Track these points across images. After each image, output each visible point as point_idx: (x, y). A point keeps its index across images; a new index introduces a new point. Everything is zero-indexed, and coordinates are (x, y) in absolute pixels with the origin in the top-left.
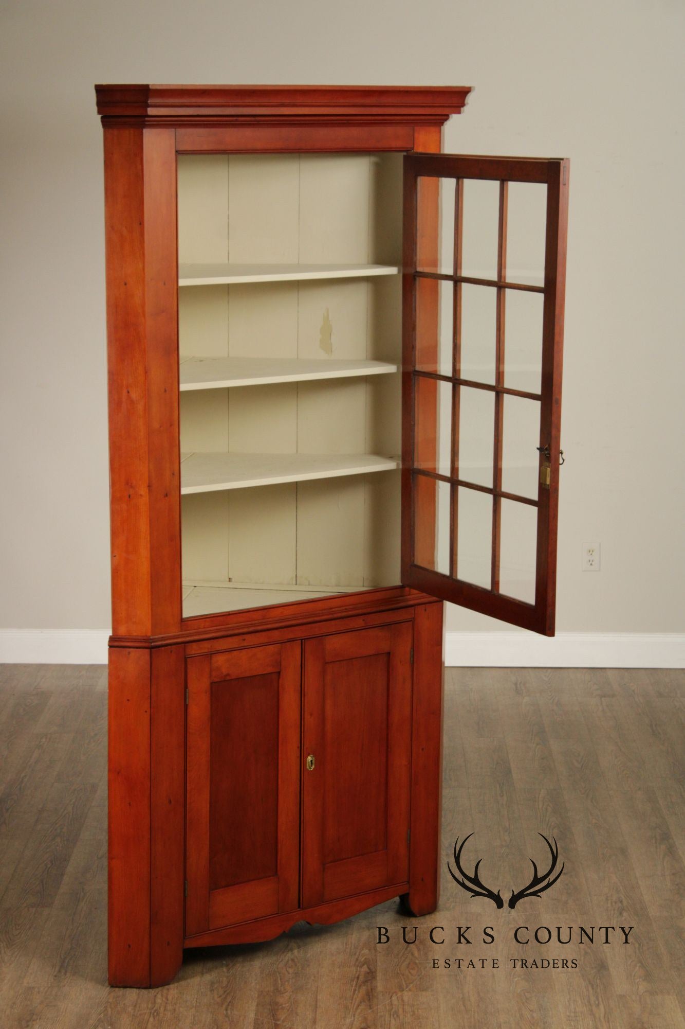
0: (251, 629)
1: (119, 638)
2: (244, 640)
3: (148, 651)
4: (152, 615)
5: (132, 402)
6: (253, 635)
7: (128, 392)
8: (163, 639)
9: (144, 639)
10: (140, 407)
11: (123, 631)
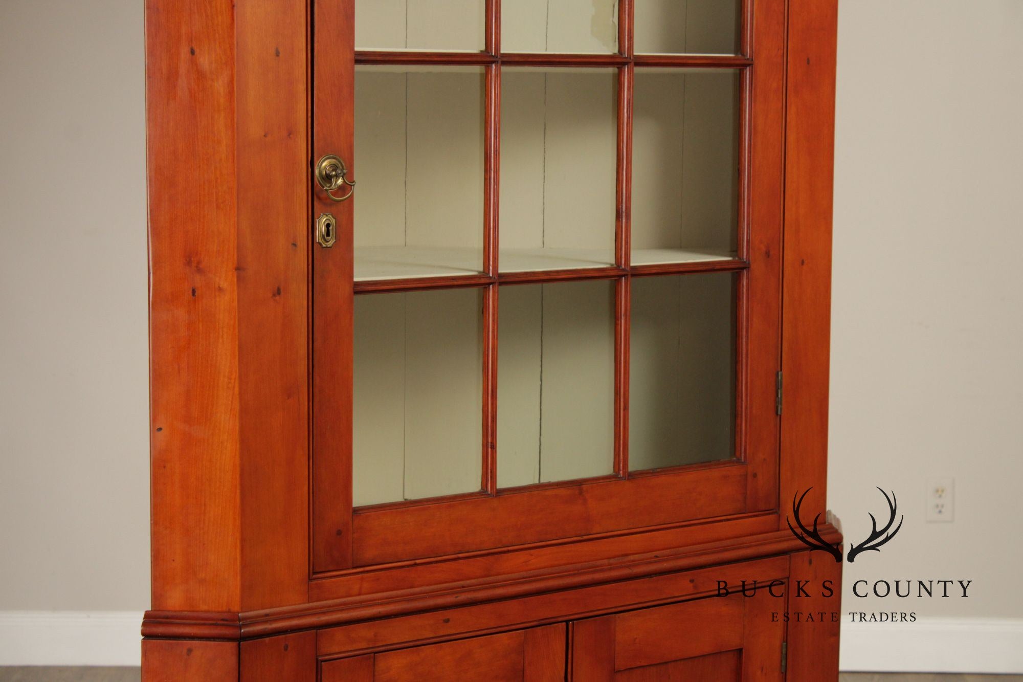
0: (462, 597)
1: (167, 618)
2: (447, 621)
3: (230, 646)
4: (244, 566)
5: (200, 76)
6: (466, 610)
7: (193, 52)
8: (267, 618)
9: (223, 620)
10: (220, 86)
11: (175, 600)
